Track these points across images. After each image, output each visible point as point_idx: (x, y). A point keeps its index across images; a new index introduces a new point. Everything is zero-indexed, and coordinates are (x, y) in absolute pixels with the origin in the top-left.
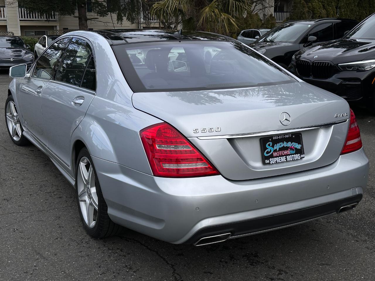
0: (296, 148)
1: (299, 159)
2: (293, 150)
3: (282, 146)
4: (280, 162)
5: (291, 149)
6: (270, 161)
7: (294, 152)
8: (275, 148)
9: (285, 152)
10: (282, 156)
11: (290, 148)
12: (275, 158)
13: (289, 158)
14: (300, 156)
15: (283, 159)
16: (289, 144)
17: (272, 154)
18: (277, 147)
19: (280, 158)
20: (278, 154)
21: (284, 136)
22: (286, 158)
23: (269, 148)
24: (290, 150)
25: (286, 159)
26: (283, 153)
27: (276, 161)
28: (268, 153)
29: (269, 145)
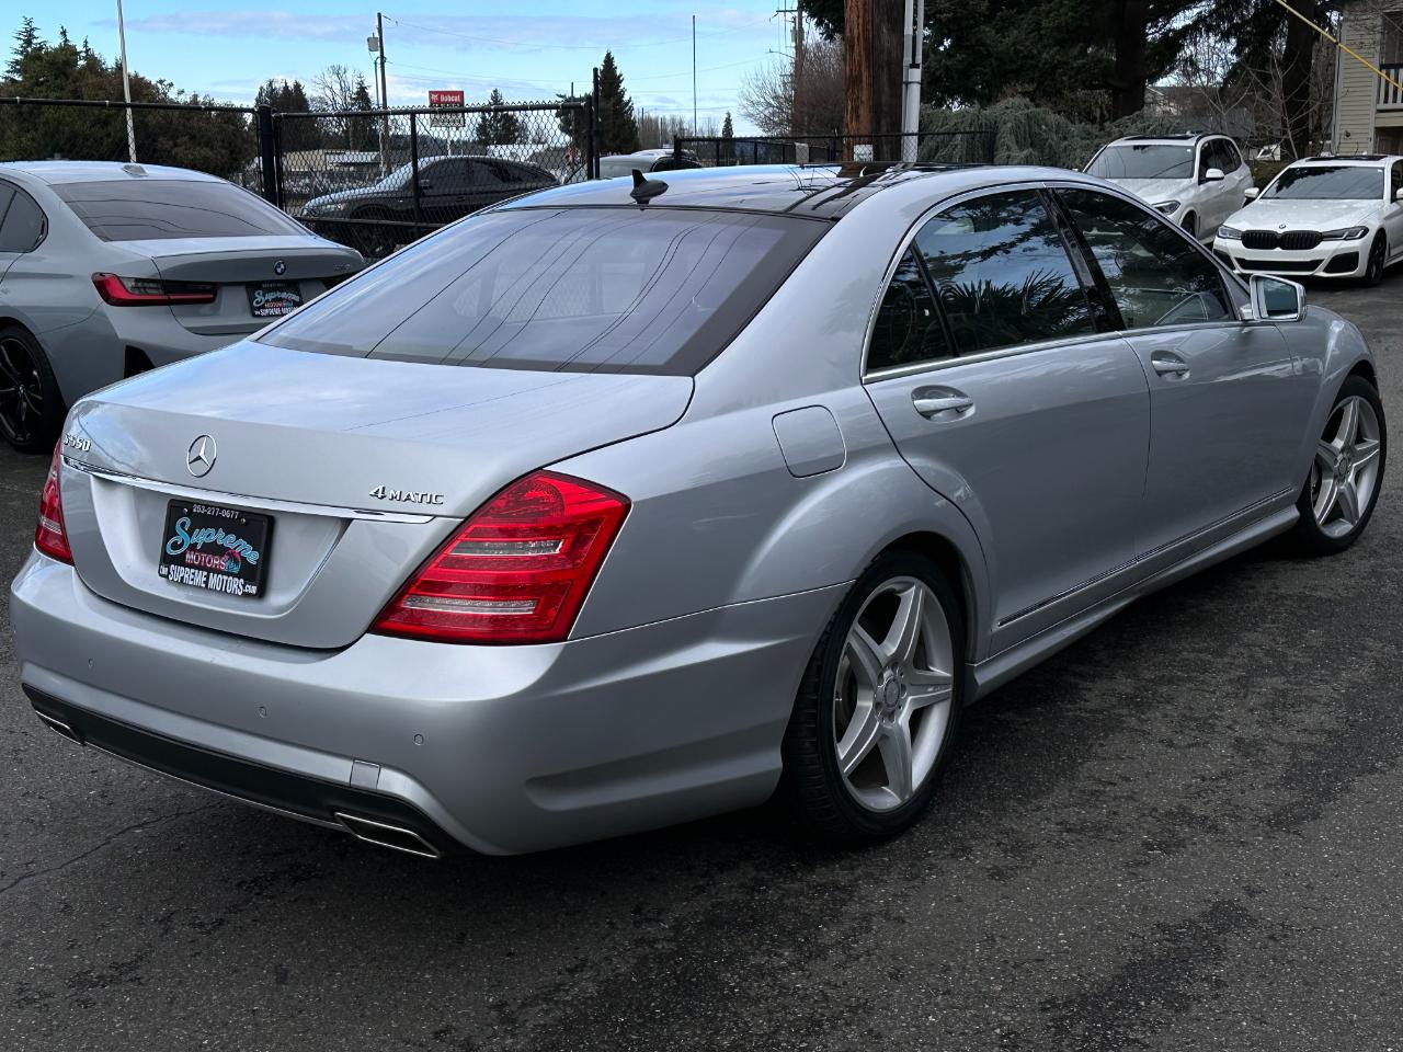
0: (244, 559)
1: (240, 594)
2: (236, 562)
3: (213, 538)
4: (191, 583)
5: (232, 556)
6: (169, 573)
7: (236, 570)
8: (194, 540)
9: (216, 562)
10: (199, 568)
11: (228, 554)
12: (183, 568)
13: (214, 580)
14: (244, 586)
15: (200, 577)
16: (230, 541)
17: (184, 554)
18: (201, 537)
19: (193, 570)
20: (197, 559)
21: (221, 509)
22: (207, 577)
23: (182, 536)
24: (227, 557)
25: (206, 583)
26: (210, 561)
27: (182, 578)
28: (175, 546)
29: (183, 525)
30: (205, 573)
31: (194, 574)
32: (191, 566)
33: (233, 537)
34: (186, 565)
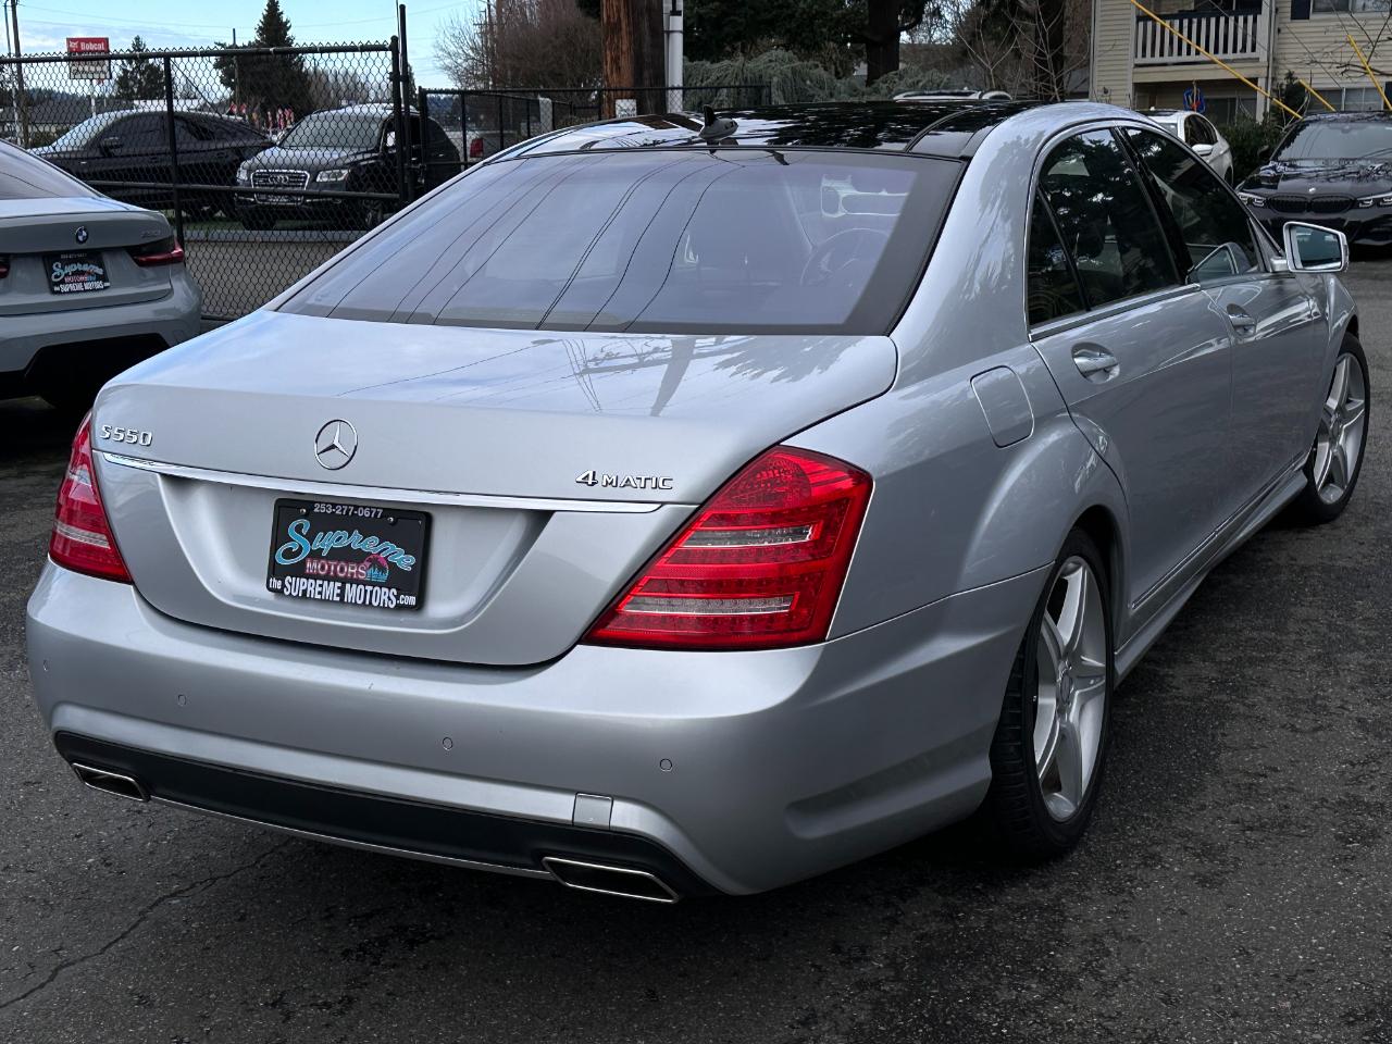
0: (393, 566)
1: (392, 606)
2: (382, 569)
3: (345, 543)
4: (318, 597)
5: (375, 562)
6: (283, 586)
7: (384, 578)
8: (317, 545)
9: (351, 570)
10: (327, 578)
11: (370, 560)
12: (304, 580)
13: (352, 592)
14: (397, 598)
15: (331, 589)
16: (371, 545)
17: (303, 562)
18: (327, 542)
19: (319, 582)
20: (323, 568)
21: (356, 508)
22: (342, 589)
23: (297, 541)
24: (368, 564)
25: (342, 595)
26: (342, 570)
27: (305, 592)
28: (288, 554)
29: (299, 529)
30: (339, 584)
31: (321, 586)
32: (316, 577)
33: (375, 539)
34: (308, 577)
